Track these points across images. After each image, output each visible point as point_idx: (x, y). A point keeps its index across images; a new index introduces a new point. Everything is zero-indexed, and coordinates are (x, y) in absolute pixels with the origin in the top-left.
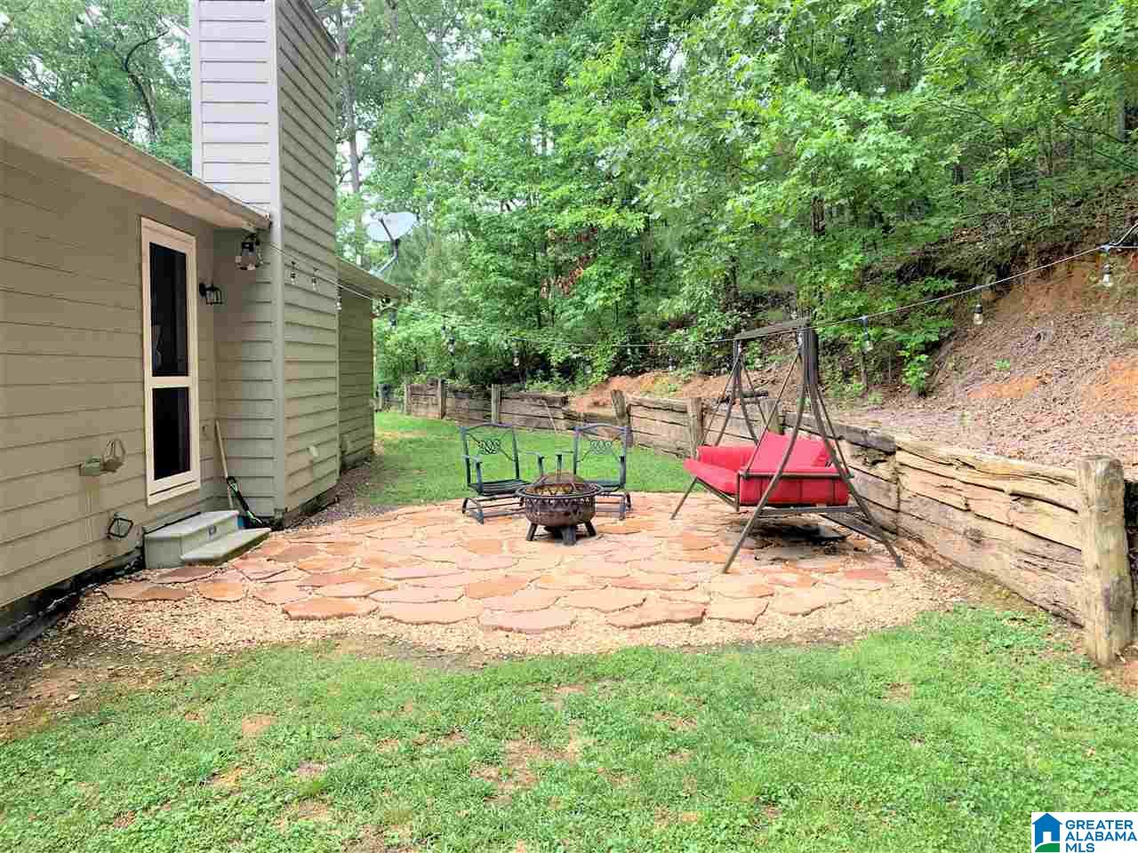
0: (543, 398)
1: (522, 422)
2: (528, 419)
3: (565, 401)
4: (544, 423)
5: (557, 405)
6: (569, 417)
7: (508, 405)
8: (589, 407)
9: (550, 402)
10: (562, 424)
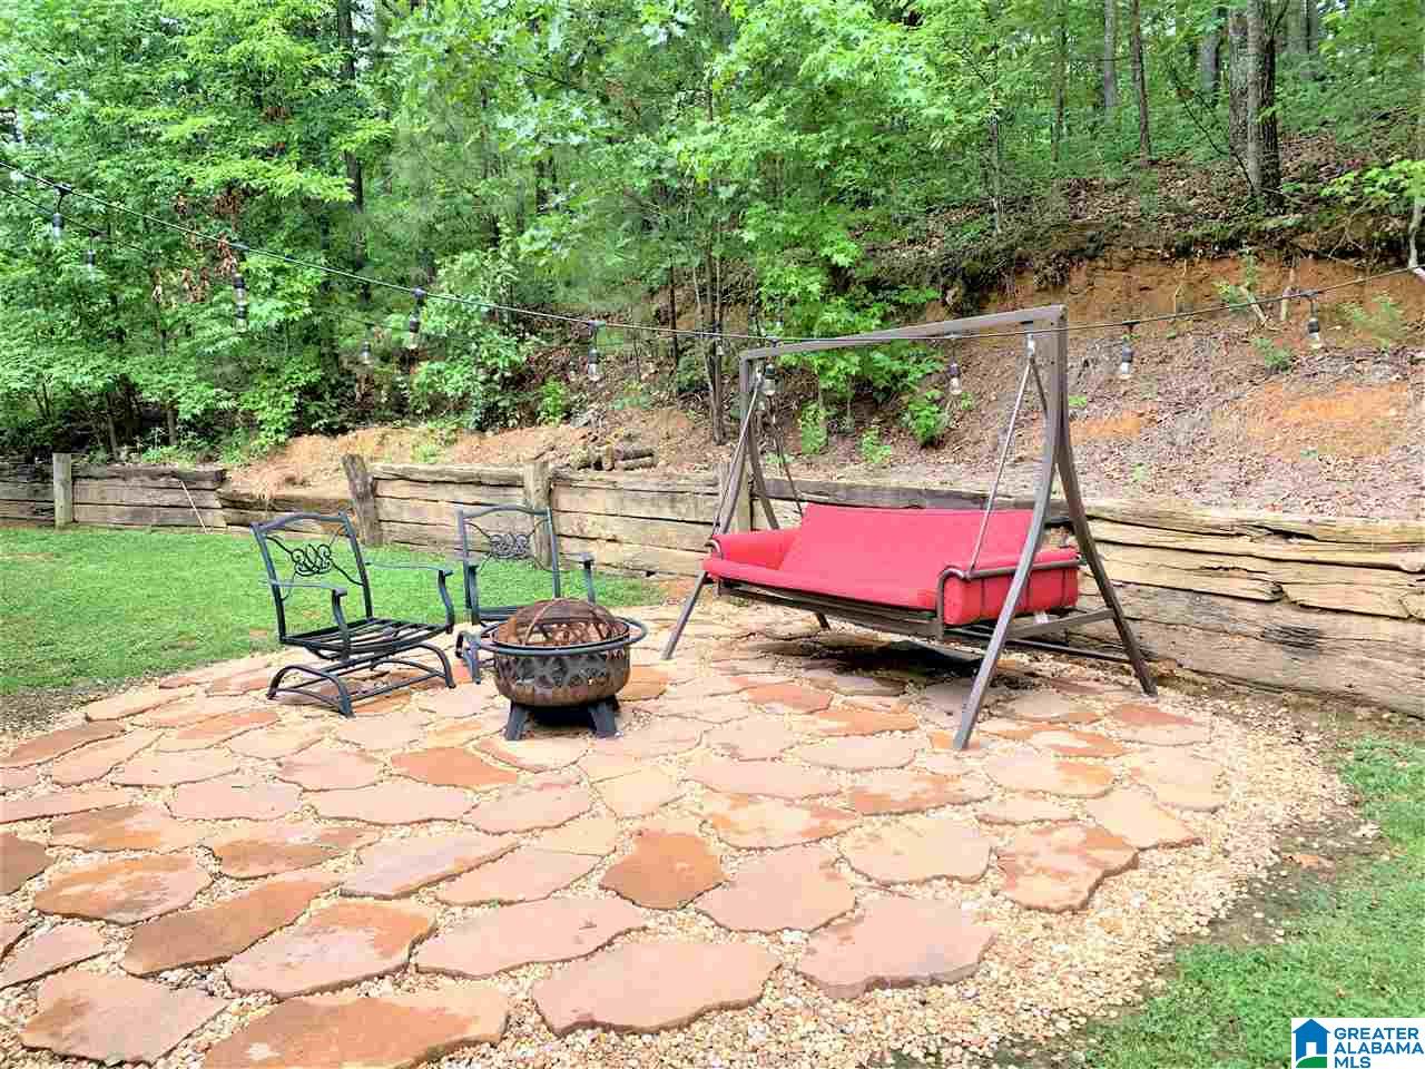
0: (174, 474)
1: (126, 519)
2: (139, 514)
3: (221, 478)
4: (177, 516)
5: (208, 485)
6: (233, 502)
7: (92, 490)
8: (278, 486)
9: (190, 481)
10: (218, 517)
